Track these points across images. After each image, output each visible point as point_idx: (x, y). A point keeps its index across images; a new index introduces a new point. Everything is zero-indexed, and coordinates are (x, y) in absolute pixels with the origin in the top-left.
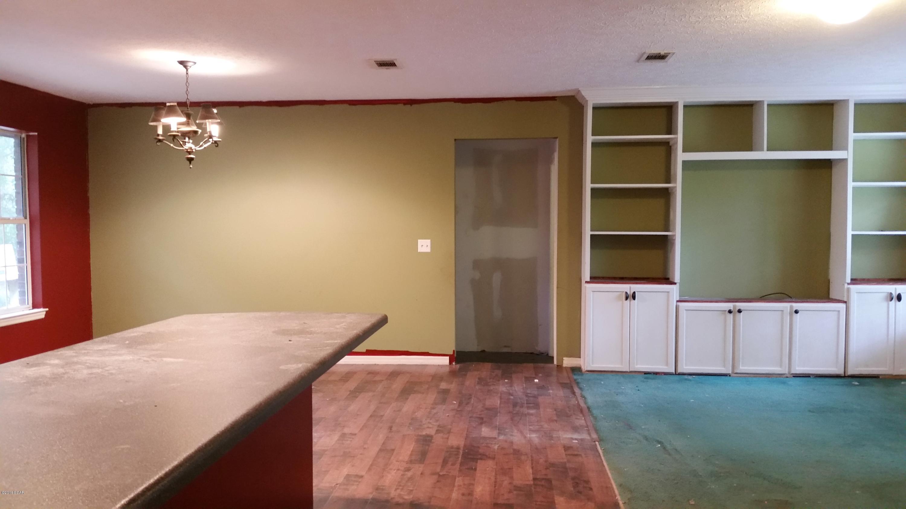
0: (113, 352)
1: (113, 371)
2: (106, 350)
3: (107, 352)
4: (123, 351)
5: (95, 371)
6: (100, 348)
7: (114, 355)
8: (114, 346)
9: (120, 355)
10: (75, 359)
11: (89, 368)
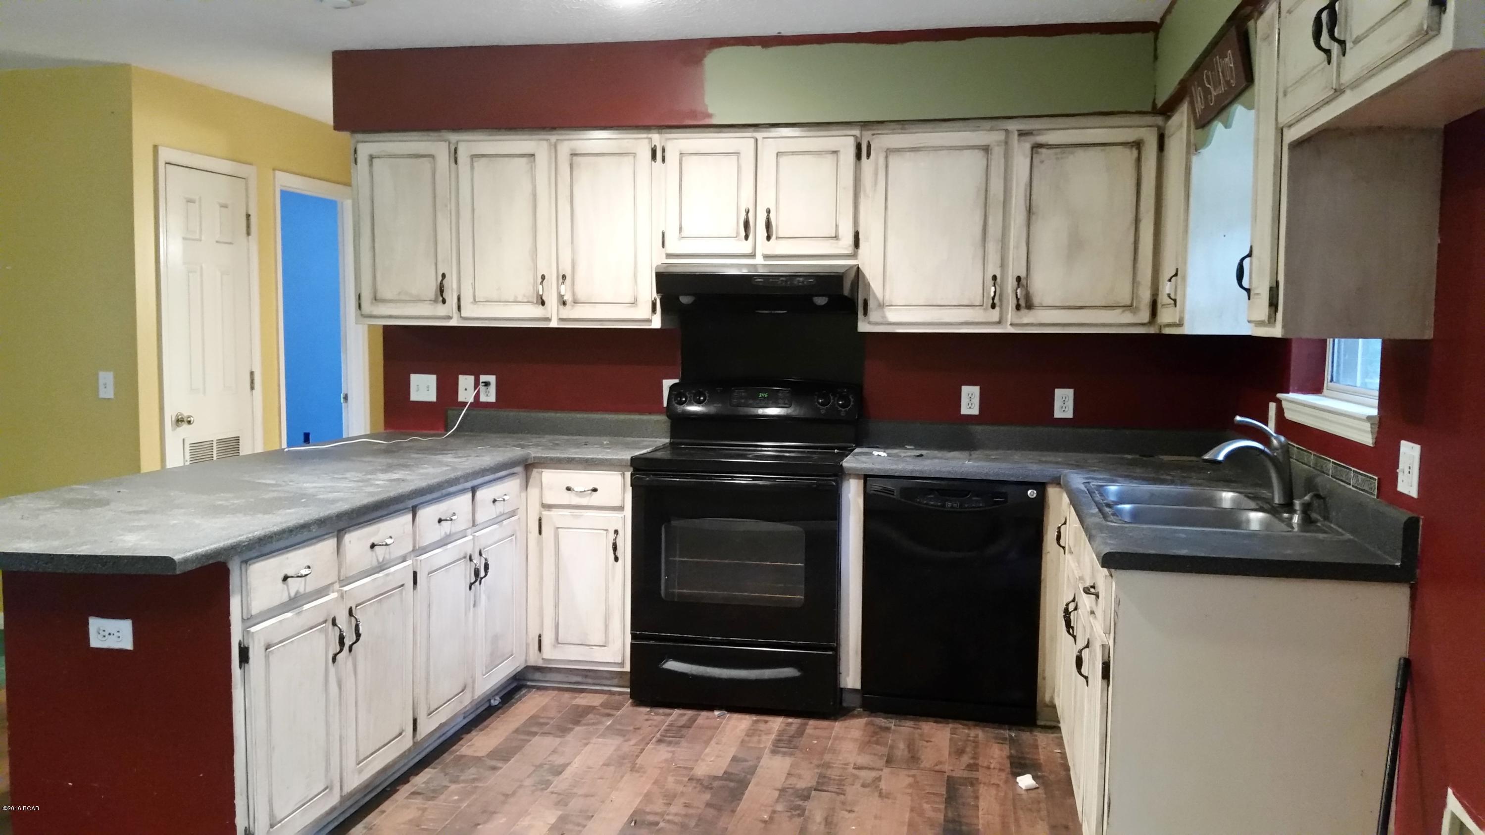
0: (322, 490)
1: (325, 475)
2: (330, 492)
3: (329, 490)
4: (311, 491)
5: (340, 476)
6: (336, 494)
7: (321, 487)
8: (321, 497)
9: (315, 487)
10: (361, 484)
11: (346, 478)
